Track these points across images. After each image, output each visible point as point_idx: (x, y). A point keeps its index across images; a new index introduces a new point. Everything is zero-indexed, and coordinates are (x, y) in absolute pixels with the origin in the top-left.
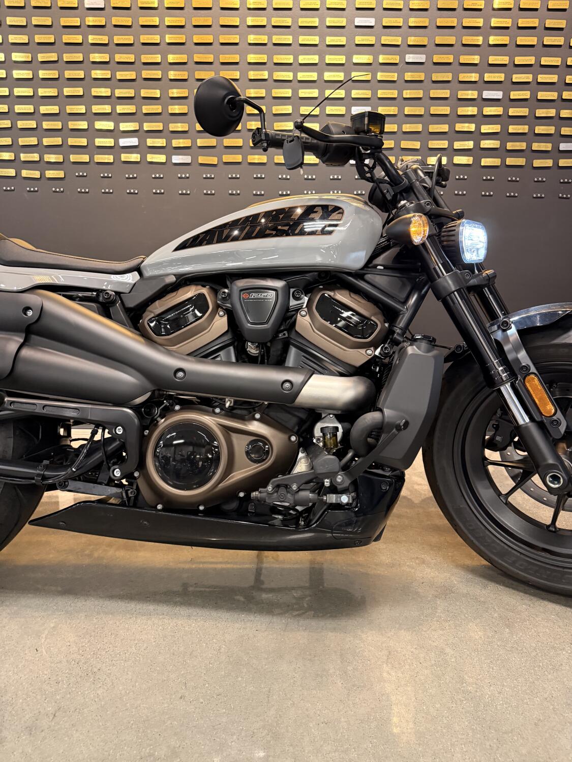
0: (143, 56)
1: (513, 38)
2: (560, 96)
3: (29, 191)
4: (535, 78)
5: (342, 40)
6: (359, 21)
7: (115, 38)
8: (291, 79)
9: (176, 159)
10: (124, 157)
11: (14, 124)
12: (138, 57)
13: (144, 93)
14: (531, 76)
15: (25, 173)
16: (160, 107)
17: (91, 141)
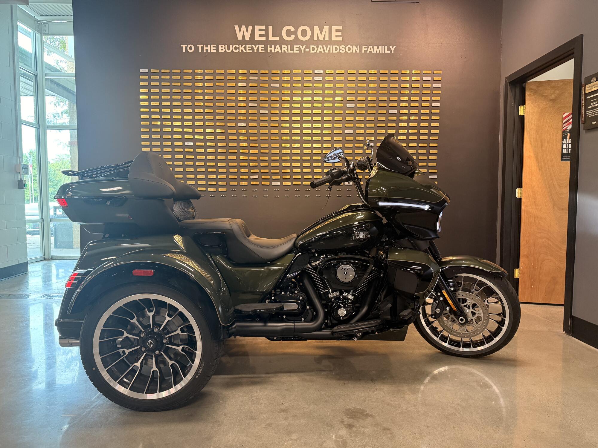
0: (261, 144)
1: (408, 138)
2: (428, 158)
3: (211, 196)
4: (417, 151)
5: (341, 138)
6: (347, 132)
7: (250, 137)
8: (321, 153)
9: (274, 183)
10: (252, 183)
11: (206, 170)
12: (259, 145)
13: (261, 158)
14: (416, 151)
15: (209, 189)
16: (268, 163)
17: (239, 177)
